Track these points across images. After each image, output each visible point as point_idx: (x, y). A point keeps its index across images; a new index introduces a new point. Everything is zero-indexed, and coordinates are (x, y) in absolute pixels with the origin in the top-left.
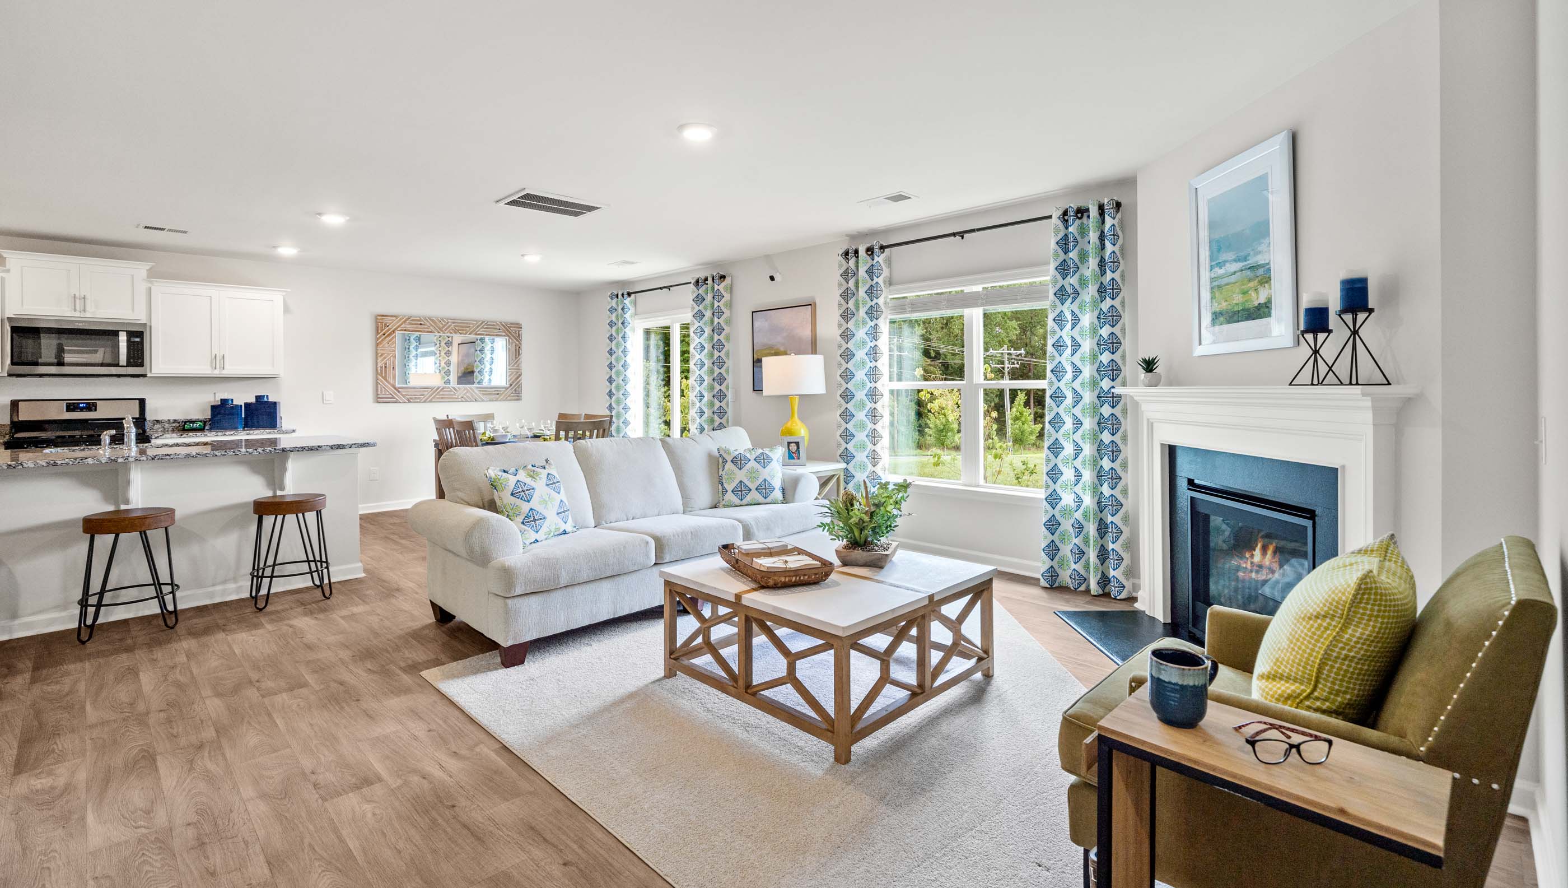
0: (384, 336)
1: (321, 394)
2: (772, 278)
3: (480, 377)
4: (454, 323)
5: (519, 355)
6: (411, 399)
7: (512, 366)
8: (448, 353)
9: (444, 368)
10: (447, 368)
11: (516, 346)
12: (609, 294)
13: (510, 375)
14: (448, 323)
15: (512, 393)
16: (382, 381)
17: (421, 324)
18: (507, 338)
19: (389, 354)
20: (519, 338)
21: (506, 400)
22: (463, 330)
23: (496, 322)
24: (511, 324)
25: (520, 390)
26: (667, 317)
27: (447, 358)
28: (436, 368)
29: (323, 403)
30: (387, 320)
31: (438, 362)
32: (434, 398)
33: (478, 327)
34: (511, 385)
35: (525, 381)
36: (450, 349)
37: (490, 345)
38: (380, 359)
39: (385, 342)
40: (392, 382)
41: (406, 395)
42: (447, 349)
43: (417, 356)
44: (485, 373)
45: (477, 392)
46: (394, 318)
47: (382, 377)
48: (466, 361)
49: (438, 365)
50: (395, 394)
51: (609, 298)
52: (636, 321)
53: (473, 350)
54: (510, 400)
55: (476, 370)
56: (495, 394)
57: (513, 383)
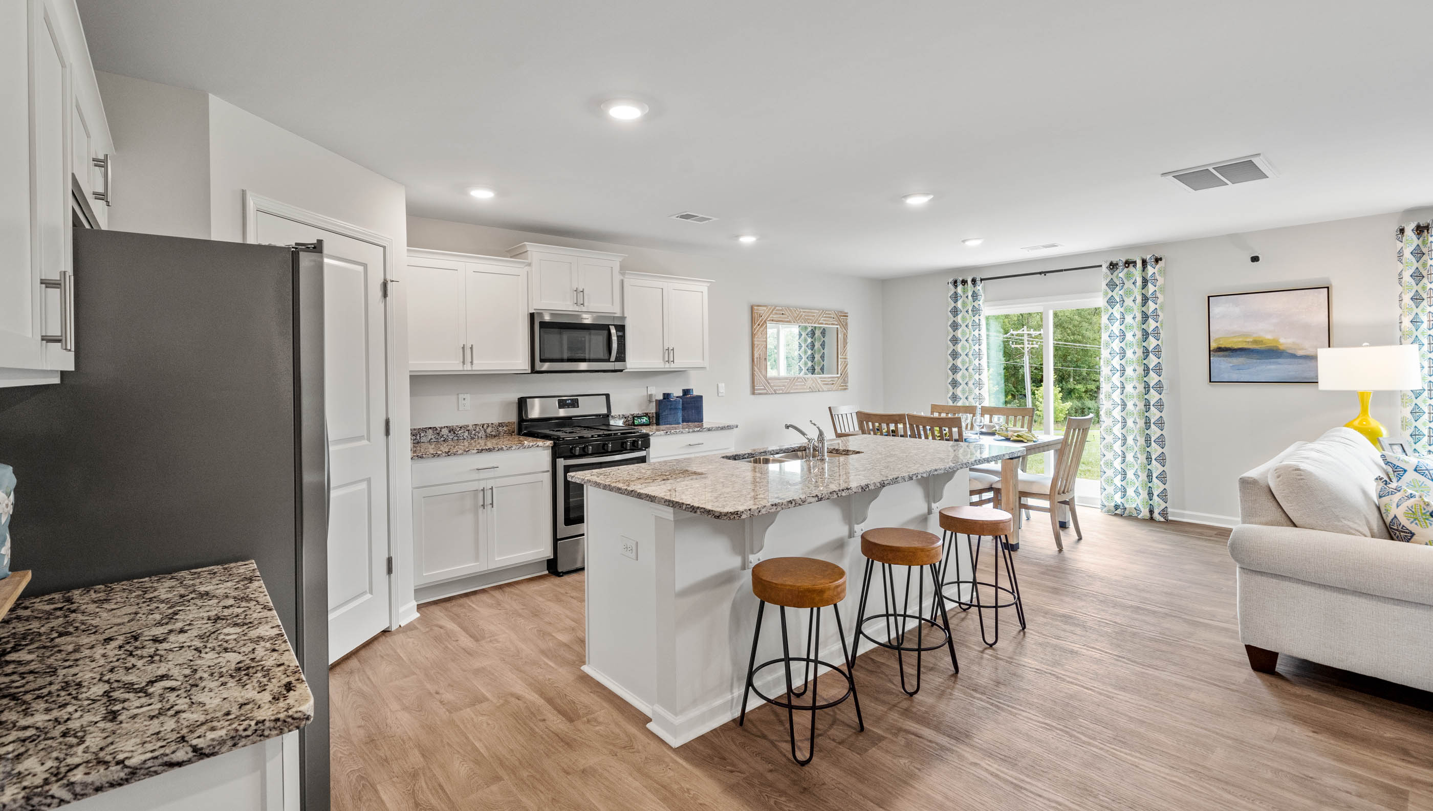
2: (1255, 259)
26: (1041, 304)
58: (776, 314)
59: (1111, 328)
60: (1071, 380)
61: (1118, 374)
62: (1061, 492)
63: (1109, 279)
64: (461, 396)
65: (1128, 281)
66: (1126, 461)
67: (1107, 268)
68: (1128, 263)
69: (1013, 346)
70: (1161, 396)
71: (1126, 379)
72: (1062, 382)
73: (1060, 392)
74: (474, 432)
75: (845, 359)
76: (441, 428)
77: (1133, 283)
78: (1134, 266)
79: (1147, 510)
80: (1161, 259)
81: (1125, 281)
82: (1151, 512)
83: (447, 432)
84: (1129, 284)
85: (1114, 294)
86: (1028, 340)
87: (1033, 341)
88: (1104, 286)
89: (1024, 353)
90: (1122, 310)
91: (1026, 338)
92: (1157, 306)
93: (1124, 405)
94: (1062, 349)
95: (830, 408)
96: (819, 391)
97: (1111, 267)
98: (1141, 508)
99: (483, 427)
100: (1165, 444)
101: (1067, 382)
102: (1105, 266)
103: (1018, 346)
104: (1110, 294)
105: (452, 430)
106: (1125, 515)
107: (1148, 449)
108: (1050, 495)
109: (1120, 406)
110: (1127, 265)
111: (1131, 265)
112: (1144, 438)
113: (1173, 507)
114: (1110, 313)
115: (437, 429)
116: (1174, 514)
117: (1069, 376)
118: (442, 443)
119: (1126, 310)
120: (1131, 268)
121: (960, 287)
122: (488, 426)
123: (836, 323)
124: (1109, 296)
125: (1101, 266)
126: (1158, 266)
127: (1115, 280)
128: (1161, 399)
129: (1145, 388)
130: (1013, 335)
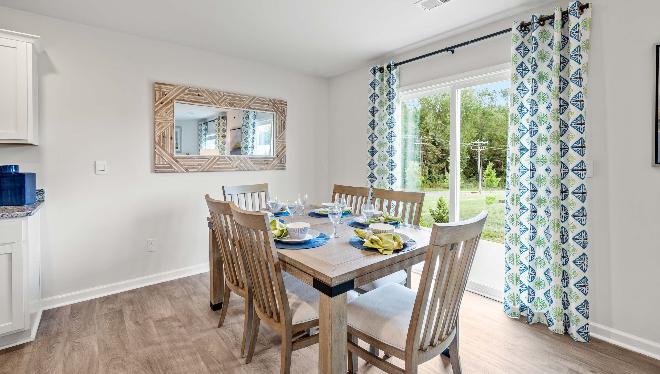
0: (162, 105)
1: (93, 163)
3: (245, 151)
4: (229, 96)
5: (284, 129)
6: (189, 168)
7: (279, 139)
8: (224, 136)
9: (221, 146)
10: (223, 146)
11: (281, 121)
12: (371, 68)
13: (277, 147)
14: (224, 95)
15: (278, 163)
16: (159, 151)
17: (199, 95)
18: (275, 113)
19: (167, 123)
20: (284, 113)
21: (273, 169)
22: (237, 104)
23: (265, 98)
24: (278, 100)
25: (284, 160)
27: (223, 140)
28: (217, 146)
29: (96, 174)
30: (165, 89)
31: (217, 142)
32: (210, 167)
33: (250, 101)
34: (278, 156)
35: (289, 152)
36: (225, 133)
37: (252, 129)
38: (157, 128)
39: (163, 111)
40: (170, 151)
41: (185, 165)
42: (223, 134)
43: (205, 140)
44: (249, 148)
45: (250, 163)
46: (172, 87)
47: (160, 147)
48: (236, 141)
49: (217, 144)
50: (173, 164)
51: (370, 73)
52: (400, 93)
53: (240, 133)
54: (277, 169)
55: (243, 146)
56: (264, 164)
57: (279, 154)
58: (188, 94)
59: (521, 100)
60: (502, 167)
61: (528, 154)
62: (427, 343)
63: (519, 43)
65: (543, 42)
66: (535, 258)
67: (517, 29)
68: (542, 20)
69: (472, 149)
70: (584, 182)
71: (537, 160)
72: (497, 168)
73: (495, 172)
75: (283, 142)
77: (549, 45)
78: (550, 24)
79: (562, 322)
80: (587, 6)
81: (539, 42)
82: (566, 324)
84: (543, 46)
85: (525, 60)
86: (480, 147)
87: (482, 147)
88: (513, 51)
89: (478, 153)
90: (535, 76)
91: (479, 145)
92: (580, 66)
93: (534, 191)
94: (498, 151)
95: (223, 187)
96: (248, 170)
97: (523, 28)
98: (553, 319)
100: (587, 243)
101: (500, 168)
102: (515, 27)
103: (475, 149)
104: (521, 60)
106: (533, 322)
107: (564, 246)
108: (405, 352)
109: (529, 192)
110: (542, 23)
111: (547, 22)
112: (559, 233)
113: (595, 321)
114: (519, 82)
116: (596, 330)
117: (501, 164)
119: (539, 76)
120: (547, 27)
121: (378, 74)
123: (272, 109)
124: (519, 62)
125: (510, 30)
126: (582, 17)
127: (527, 44)
128: (583, 185)
129: (561, 171)
130: (472, 144)
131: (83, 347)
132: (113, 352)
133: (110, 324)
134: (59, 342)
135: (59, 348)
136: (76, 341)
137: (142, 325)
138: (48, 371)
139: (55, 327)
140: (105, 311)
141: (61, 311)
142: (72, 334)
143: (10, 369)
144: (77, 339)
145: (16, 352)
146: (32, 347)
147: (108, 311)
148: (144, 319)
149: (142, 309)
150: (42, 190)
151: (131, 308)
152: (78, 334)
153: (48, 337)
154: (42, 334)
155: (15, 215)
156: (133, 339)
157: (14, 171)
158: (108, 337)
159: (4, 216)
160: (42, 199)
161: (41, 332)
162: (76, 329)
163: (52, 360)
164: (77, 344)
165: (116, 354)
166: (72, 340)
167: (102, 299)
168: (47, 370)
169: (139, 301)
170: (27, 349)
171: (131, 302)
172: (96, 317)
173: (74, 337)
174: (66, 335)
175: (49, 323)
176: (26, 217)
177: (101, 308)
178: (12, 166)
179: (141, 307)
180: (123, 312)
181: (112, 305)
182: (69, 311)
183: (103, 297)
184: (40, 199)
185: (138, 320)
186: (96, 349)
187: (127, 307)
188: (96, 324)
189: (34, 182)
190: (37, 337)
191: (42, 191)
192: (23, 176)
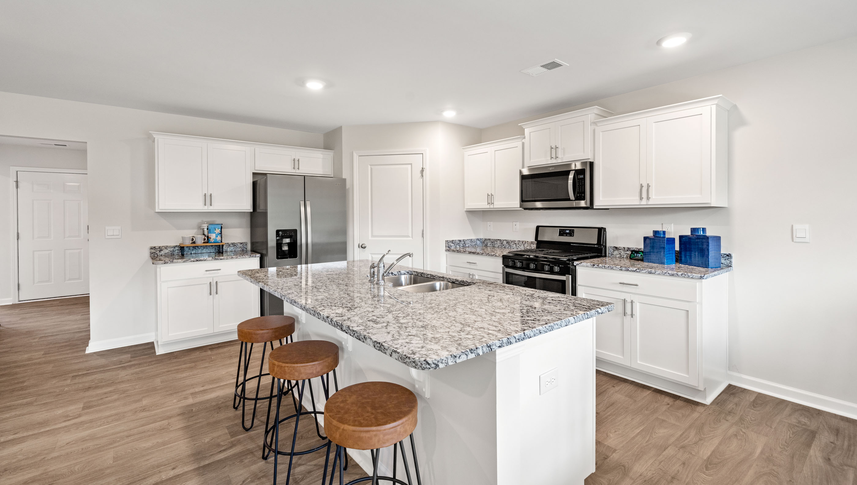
64: (514, 223)
74: (518, 245)
76: (503, 240)
83: (506, 243)
99: (523, 243)
105: (508, 242)
115: (501, 241)
118: (504, 249)
122: (525, 243)
131: (746, 440)
132: (774, 468)
133: (790, 437)
134: (727, 420)
135: (725, 425)
136: (743, 430)
137: (834, 467)
138: (706, 438)
139: (731, 405)
140: (793, 420)
141: (745, 394)
142: (743, 421)
143: (681, 415)
144: (745, 428)
145: (691, 406)
146: (703, 410)
147: (798, 423)
148: (842, 462)
149: (849, 449)
150: (730, 254)
151: (832, 438)
152: (749, 425)
153: (721, 410)
154: (718, 404)
155: (691, 276)
156: (809, 473)
157: (702, 233)
158: (779, 449)
159: (683, 275)
160: (730, 265)
161: (717, 401)
162: (750, 420)
163: (713, 431)
164: (742, 433)
165: (777, 472)
166: (739, 427)
167: (798, 406)
168: (705, 436)
169: (850, 438)
170: (700, 409)
171: (837, 432)
172: (778, 421)
173: (743, 425)
174: (737, 418)
175: (728, 399)
176: (700, 280)
177: (790, 415)
178: (700, 228)
179: (849, 446)
180: (817, 436)
181: (806, 419)
182: (752, 398)
183: (800, 405)
184: (727, 264)
185: (832, 457)
186: (759, 451)
187: (826, 434)
188: (773, 427)
189: (719, 246)
190: (712, 403)
191: (729, 256)
192: (707, 238)
